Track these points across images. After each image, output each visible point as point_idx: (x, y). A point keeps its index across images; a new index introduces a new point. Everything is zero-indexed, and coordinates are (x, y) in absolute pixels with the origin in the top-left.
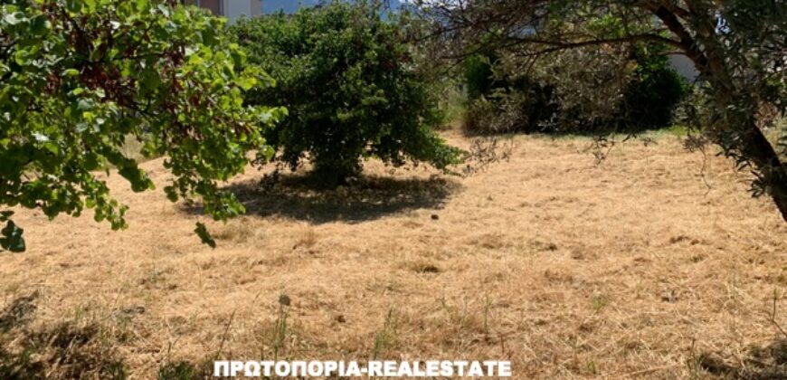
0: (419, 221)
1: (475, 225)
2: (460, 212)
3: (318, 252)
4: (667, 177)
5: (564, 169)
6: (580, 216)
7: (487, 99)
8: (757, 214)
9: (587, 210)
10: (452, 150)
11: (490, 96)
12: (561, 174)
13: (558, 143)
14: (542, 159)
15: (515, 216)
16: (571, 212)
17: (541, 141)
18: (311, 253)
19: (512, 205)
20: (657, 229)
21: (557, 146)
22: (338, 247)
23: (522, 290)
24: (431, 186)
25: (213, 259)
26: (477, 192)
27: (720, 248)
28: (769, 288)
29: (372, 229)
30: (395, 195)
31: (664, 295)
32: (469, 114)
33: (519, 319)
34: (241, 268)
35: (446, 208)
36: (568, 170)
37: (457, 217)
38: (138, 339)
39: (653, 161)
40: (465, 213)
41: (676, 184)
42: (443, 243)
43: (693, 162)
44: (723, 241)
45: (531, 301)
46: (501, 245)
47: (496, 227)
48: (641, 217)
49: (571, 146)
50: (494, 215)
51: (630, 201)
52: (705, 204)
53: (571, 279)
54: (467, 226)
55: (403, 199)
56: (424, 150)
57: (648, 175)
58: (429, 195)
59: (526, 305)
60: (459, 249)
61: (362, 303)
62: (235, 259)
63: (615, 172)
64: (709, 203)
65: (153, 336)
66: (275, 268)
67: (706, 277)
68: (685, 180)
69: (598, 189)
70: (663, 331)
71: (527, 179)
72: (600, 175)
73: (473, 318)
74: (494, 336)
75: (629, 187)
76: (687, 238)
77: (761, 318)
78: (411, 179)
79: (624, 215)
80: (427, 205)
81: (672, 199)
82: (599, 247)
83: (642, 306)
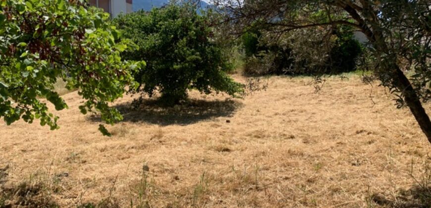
0: (220, 123)
1: (250, 126)
2: (242, 118)
3: (164, 141)
4: (354, 98)
5: (298, 94)
6: (307, 120)
7: (256, 56)
8: (402, 117)
9: (311, 116)
10: (237, 85)
11: (257, 55)
12: (296, 97)
13: (295, 80)
14: (286, 89)
15: (271, 120)
16: (302, 118)
17: (285, 79)
18: (161, 142)
19: (270, 114)
20: (349, 126)
21: (294, 82)
22: (175, 139)
23: (276, 161)
24: (226, 104)
25: (106, 146)
26: (251, 107)
27: (383, 136)
28: (409, 158)
29: (194, 128)
30: (207, 110)
31: (353, 162)
32: (246, 65)
33: (274, 176)
34: (122, 151)
35: (234, 116)
36: (300, 95)
37: (240, 121)
38: (65, 191)
39: (346, 89)
40: (244, 119)
41: (359, 102)
42: (233, 136)
43: (368, 90)
44: (384, 132)
45: (281, 167)
46: (264, 136)
47: (262, 126)
48: (340, 120)
49: (302, 82)
50: (261, 120)
51: (334, 111)
52: (374, 112)
53: (302, 154)
54: (246, 126)
55: (211, 112)
56: (222, 85)
57: (344, 97)
58: (225, 109)
59: (278, 169)
60: (241, 139)
61: (189, 169)
62: (118, 146)
63: (325, 96)
64: (377, 112)
65: (74, 188)
66: (141, 151)
67: (375, 152)
68: (364, 99)
69: (317, 105)
70: (352, 182)
71: (278, 100)
72: (318, 97)
73: (249, 176)
74: (260, 186)
75: (333, 103)
76: (365, 131)
77: (405, 174)
78: (215, 101)
79: (331, 119)
80: (224, 115)
81: (357, 110)
82: (318, 136)
83: (341, 169)
